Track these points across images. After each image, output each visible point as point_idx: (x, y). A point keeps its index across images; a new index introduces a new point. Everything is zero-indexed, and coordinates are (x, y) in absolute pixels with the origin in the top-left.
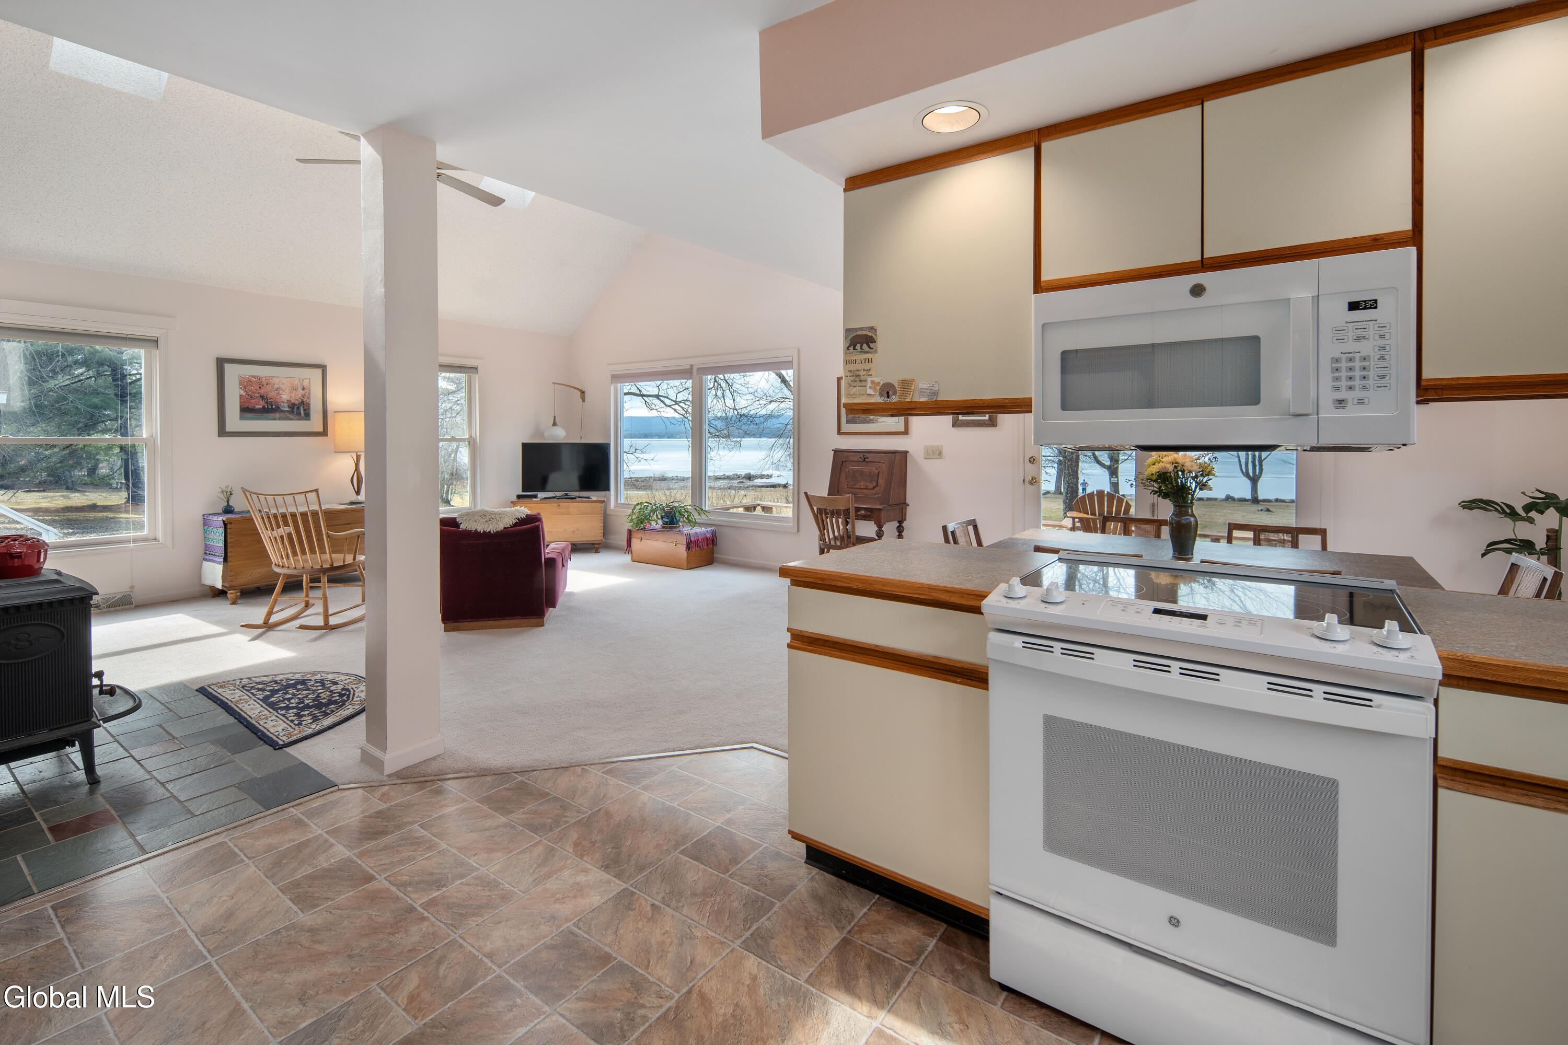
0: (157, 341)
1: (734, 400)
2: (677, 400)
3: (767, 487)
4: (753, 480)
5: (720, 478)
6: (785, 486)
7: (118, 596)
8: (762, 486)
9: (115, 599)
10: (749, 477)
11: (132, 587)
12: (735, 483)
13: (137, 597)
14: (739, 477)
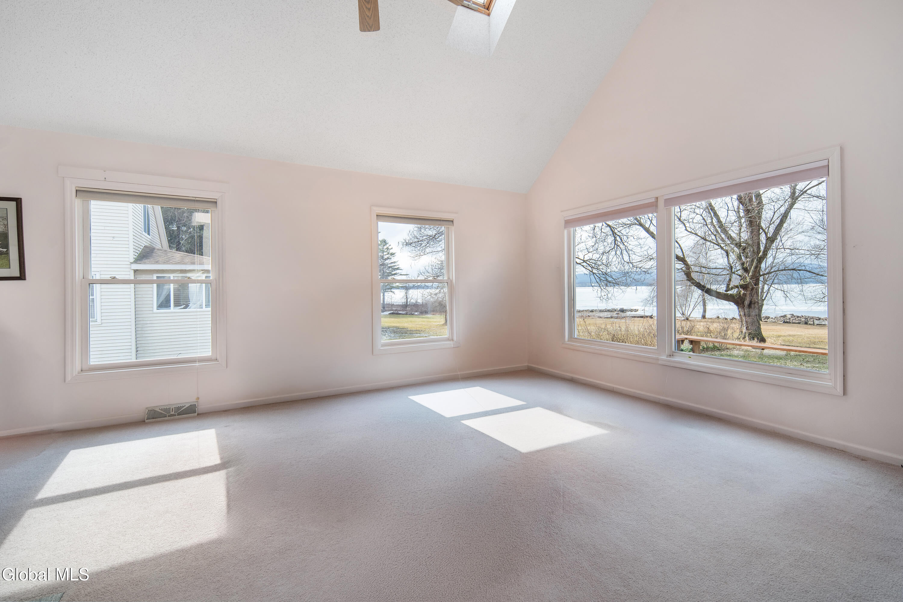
0: (216, 202)
1: (629, 257)
2: (585, 259)
3: (638, 317)
4: (625, 313)
5: (603, 311)
6: (651, 317)
7: (187, 405)
8: (635, 317)
9: (185, 407)
10: (622, 311)
11: (198, 398)
12: (614, 314)
13: (202, 407)
14: (616, 310)
